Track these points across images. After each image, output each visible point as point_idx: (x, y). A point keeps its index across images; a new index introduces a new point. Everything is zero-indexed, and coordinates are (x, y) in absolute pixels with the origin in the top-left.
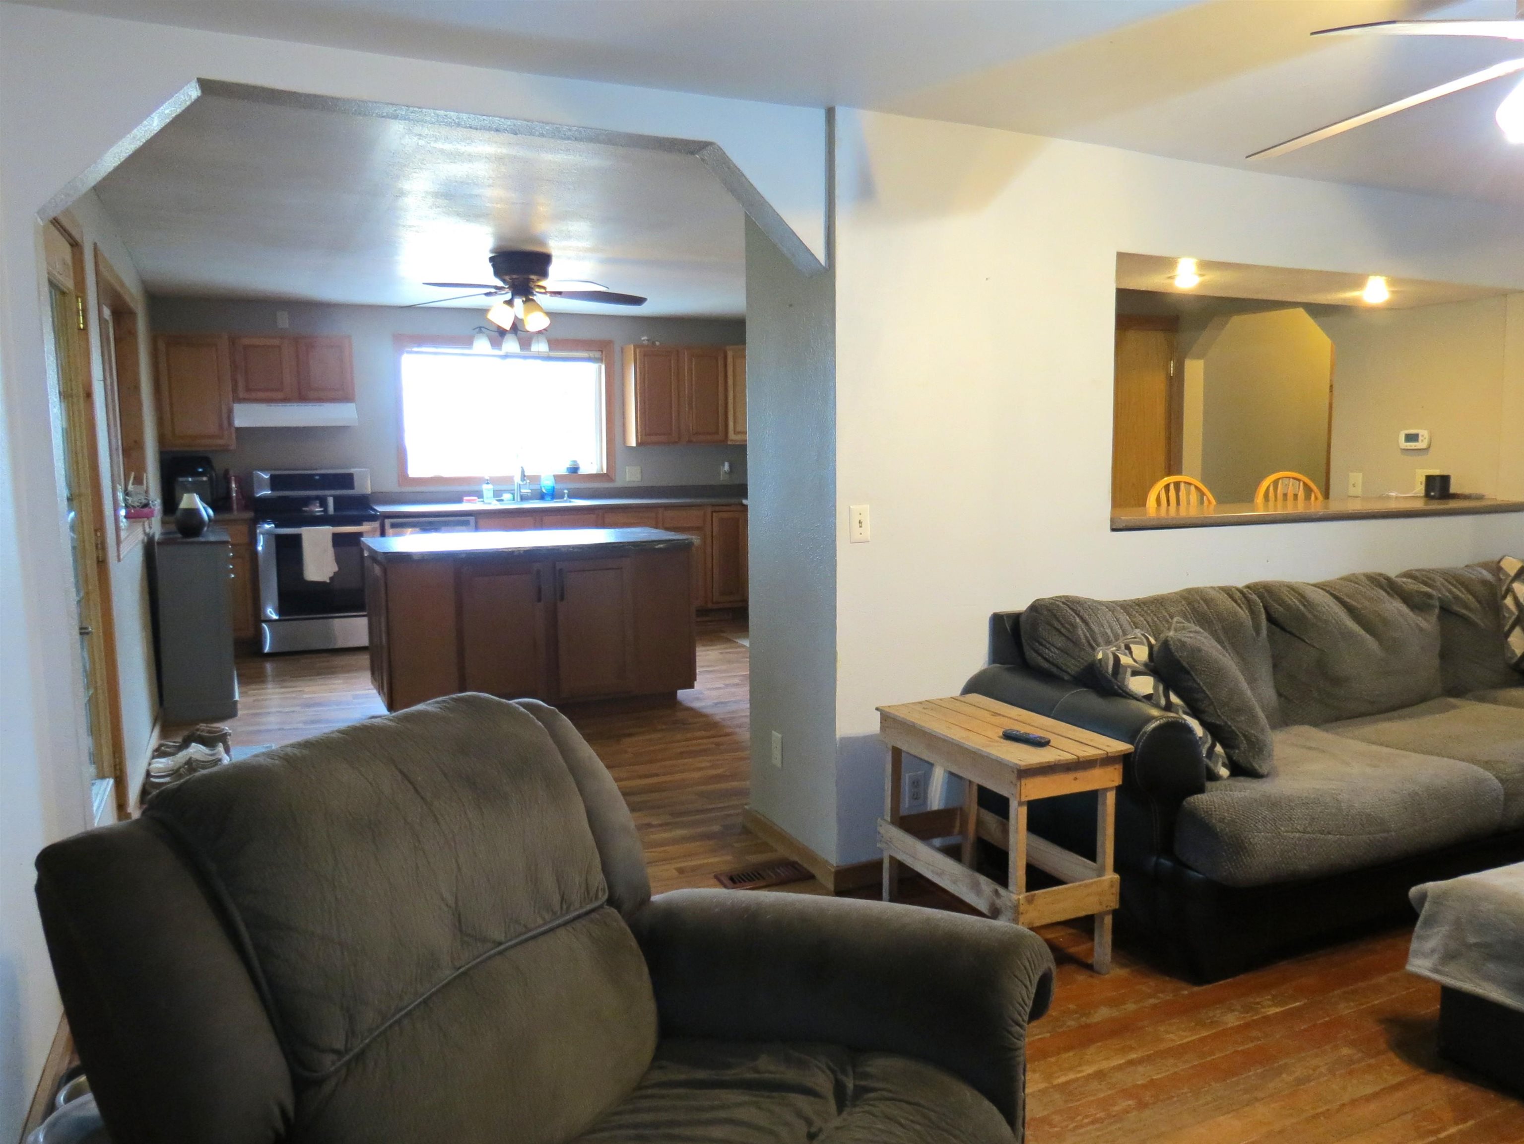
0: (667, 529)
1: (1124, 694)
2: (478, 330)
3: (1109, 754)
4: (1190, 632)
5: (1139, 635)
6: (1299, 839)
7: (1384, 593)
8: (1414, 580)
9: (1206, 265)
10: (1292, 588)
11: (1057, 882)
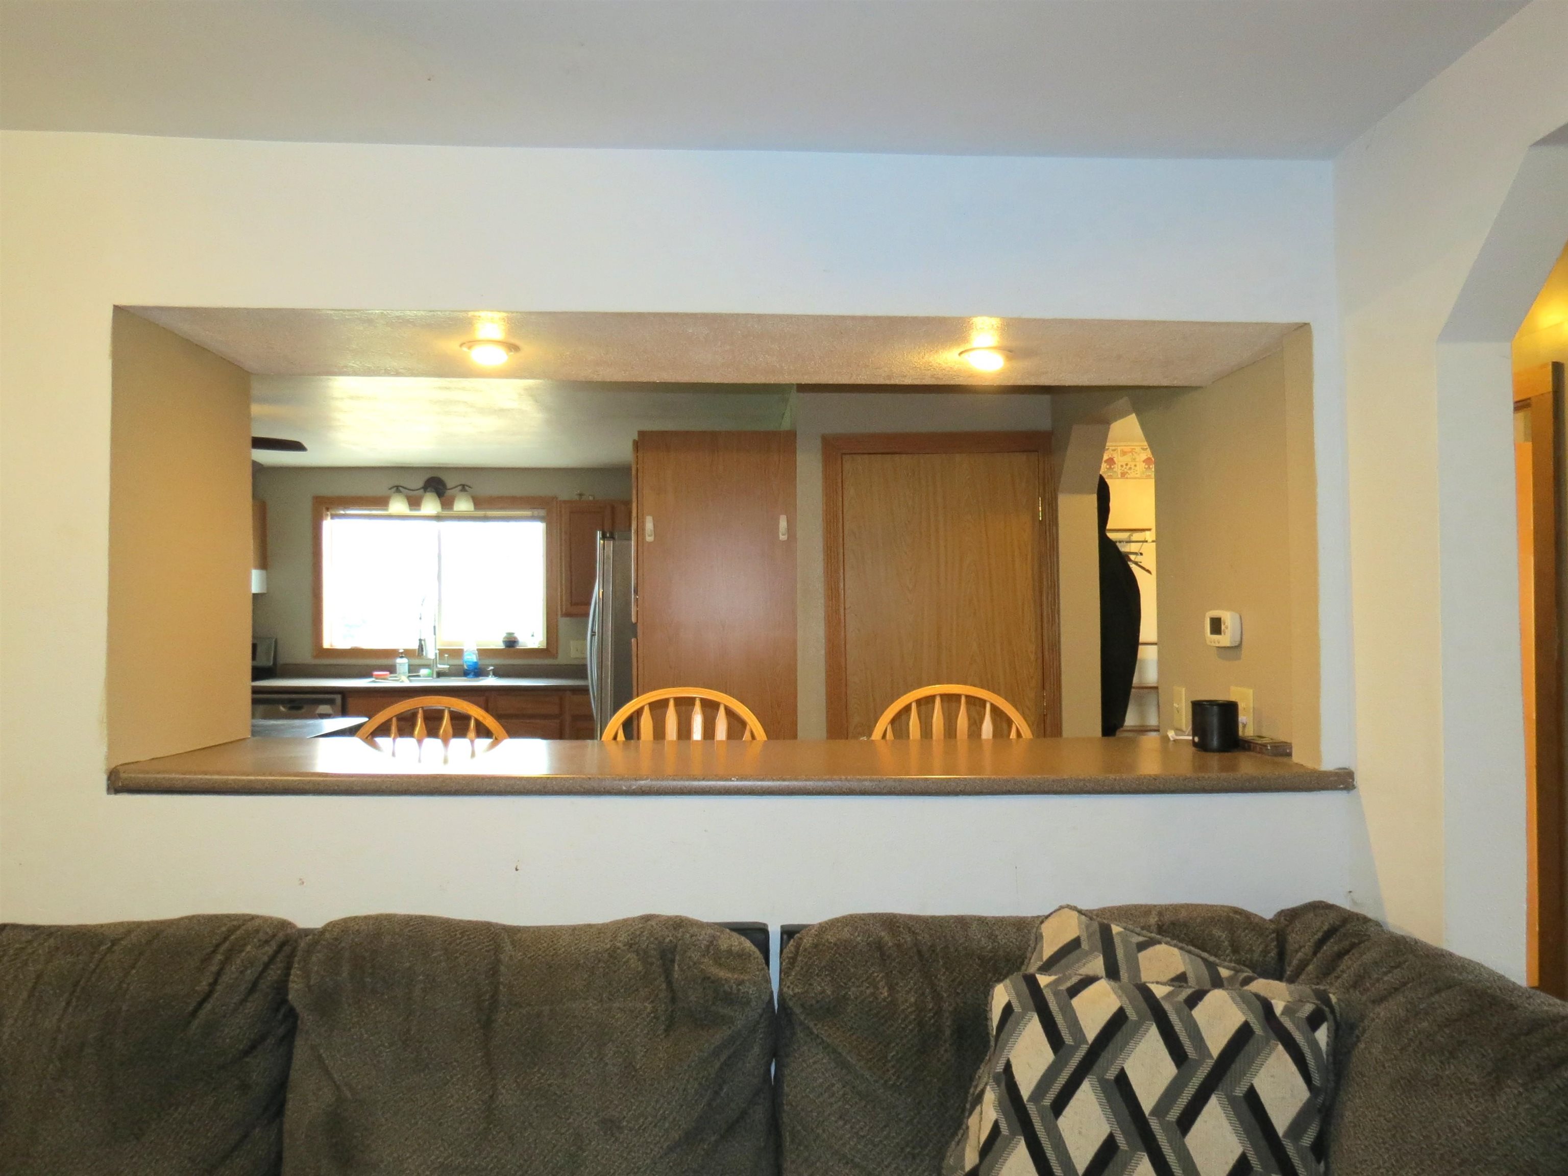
2: (395, 489)
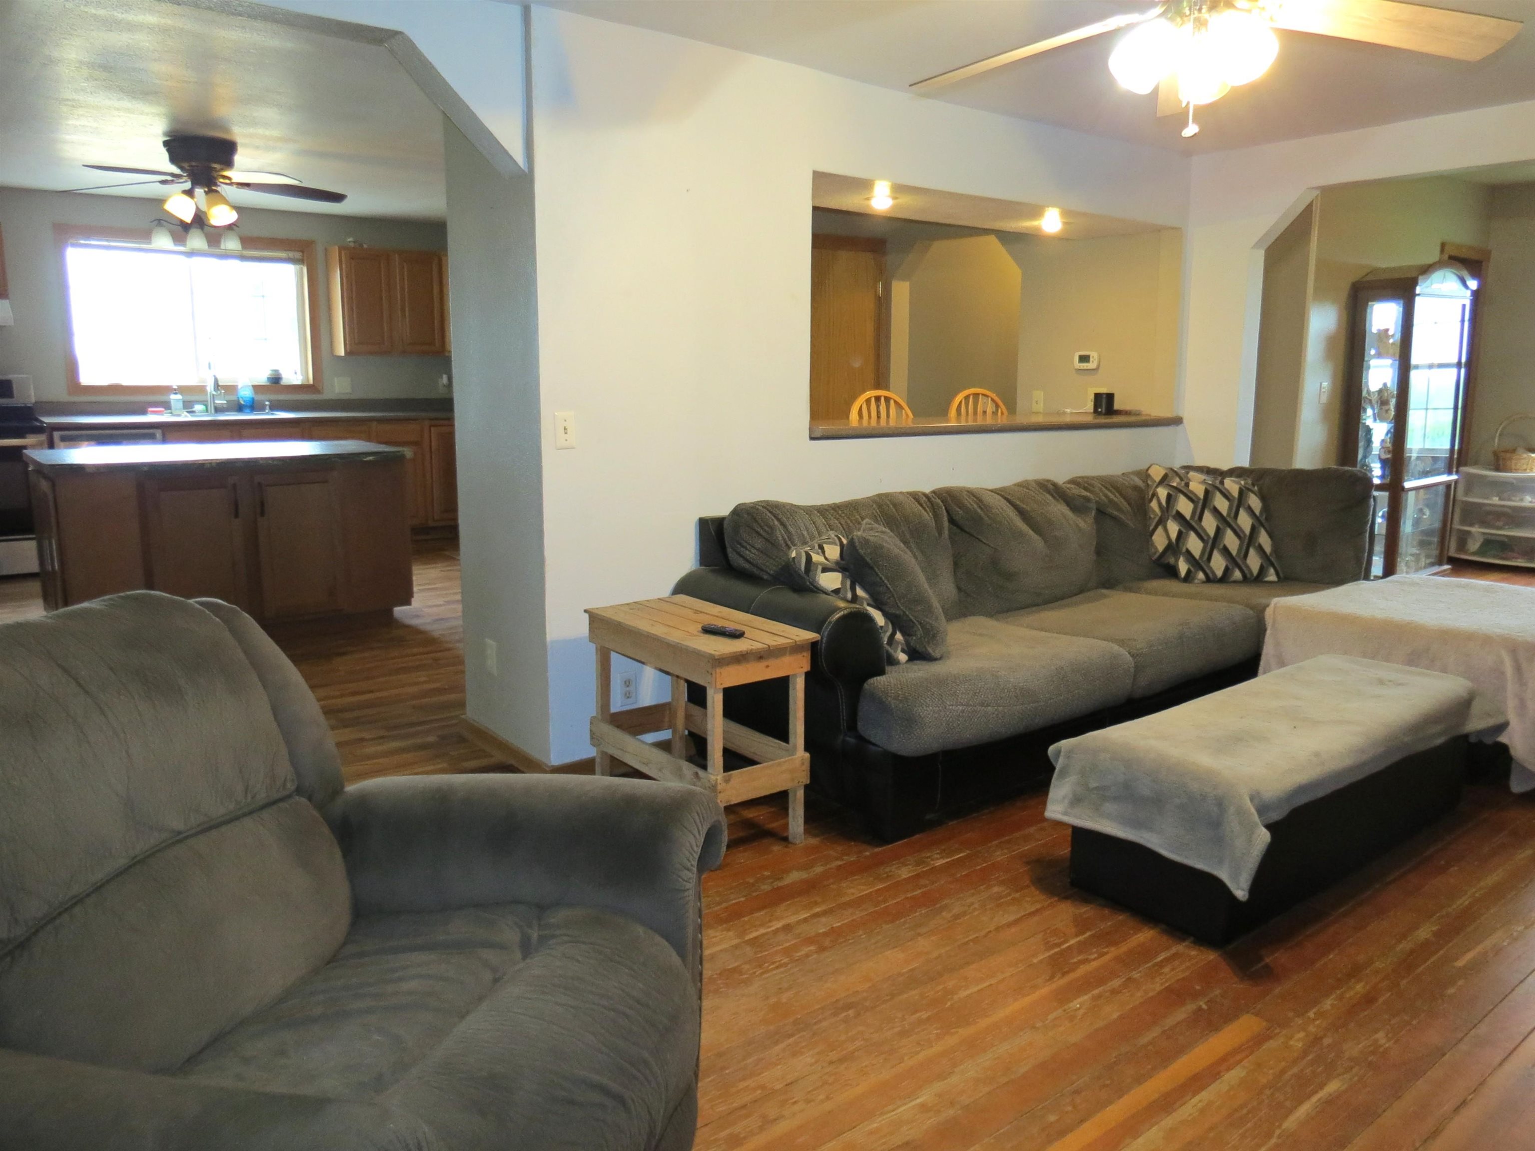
0: (381, 443)
1: (815, 589)
3: (798, 643)
4: (877, 532)
5: (833, 536)
6: (963, 711)
7: (1050, 498)
8: (1078, 486)
9: (898, 189)
10: (971, 493)
11: (752, 762)
